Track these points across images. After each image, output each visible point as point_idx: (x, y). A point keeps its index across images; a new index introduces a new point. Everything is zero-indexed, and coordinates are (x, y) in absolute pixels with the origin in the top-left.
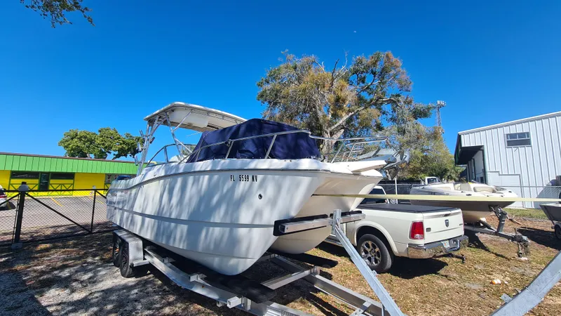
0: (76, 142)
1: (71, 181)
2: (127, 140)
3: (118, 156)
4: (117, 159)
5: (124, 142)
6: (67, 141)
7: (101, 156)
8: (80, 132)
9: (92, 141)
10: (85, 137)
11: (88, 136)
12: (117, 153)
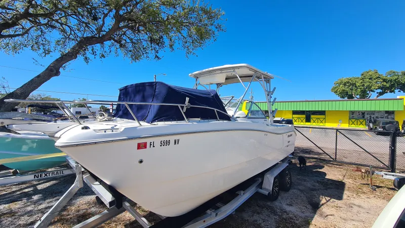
0: (342, 87)
1: (323, 116)
2: (389, 77)
3: (381, 94)
5: (384, 80)
6: (335, 88)
7: (364, 95)
8: (345, 79)
9: (354, 85)
10: (348, 82)
11: (350, 81)
12: (379, 91)
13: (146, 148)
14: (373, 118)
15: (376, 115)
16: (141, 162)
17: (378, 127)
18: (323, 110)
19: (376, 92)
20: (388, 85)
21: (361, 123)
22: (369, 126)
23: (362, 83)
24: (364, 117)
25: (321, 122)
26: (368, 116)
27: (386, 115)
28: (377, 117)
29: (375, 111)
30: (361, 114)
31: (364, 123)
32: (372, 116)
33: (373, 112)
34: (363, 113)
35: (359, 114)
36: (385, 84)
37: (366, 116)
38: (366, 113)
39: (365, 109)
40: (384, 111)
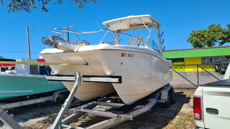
0: (195, 39)
1: (182, 63)
2: (226, 30)
3: (222, 43)
4: (222, 46)
5: (223, 33)
7: (210, 44)
10: (200, 34)
12: (221, 41)
13: (124, 56)
14: (218, 62)
15: (220, 59)
16: (122, 64)
17: (221, 68)
18: (182, 57)
19: (218, 42)
20: (226, 37)
21: (210, 67)
22: (215, 68)
23: (208, 35)
24: (211, 62)
25: (182, 68)
26: (214, 61)
27: (226, 59)
28: (220, 61)
29: (218, 56)
30: (209, 59)
31: (212, 66)
32: (217, 61)
33: (217, 58)
34: (211, 59)
35: (208, 60)
36: (224, 35)
37: (213, 61)
38: (213, 58)
39: (212, 55)
40: (224, 56)
